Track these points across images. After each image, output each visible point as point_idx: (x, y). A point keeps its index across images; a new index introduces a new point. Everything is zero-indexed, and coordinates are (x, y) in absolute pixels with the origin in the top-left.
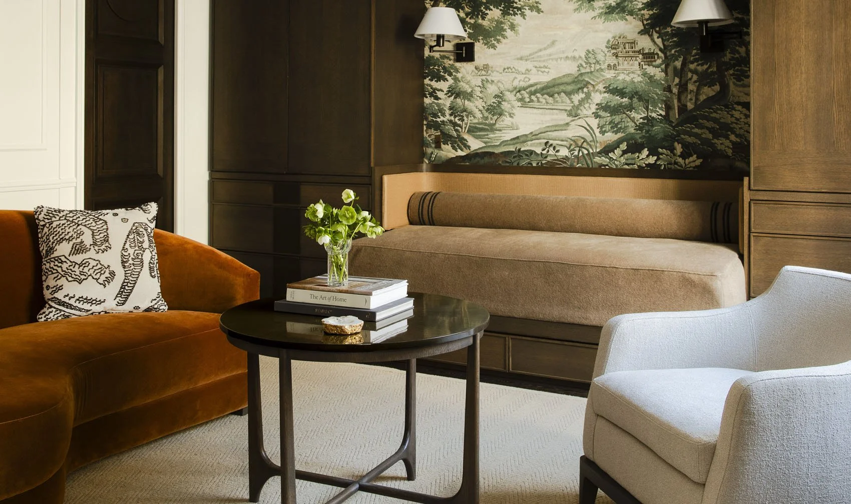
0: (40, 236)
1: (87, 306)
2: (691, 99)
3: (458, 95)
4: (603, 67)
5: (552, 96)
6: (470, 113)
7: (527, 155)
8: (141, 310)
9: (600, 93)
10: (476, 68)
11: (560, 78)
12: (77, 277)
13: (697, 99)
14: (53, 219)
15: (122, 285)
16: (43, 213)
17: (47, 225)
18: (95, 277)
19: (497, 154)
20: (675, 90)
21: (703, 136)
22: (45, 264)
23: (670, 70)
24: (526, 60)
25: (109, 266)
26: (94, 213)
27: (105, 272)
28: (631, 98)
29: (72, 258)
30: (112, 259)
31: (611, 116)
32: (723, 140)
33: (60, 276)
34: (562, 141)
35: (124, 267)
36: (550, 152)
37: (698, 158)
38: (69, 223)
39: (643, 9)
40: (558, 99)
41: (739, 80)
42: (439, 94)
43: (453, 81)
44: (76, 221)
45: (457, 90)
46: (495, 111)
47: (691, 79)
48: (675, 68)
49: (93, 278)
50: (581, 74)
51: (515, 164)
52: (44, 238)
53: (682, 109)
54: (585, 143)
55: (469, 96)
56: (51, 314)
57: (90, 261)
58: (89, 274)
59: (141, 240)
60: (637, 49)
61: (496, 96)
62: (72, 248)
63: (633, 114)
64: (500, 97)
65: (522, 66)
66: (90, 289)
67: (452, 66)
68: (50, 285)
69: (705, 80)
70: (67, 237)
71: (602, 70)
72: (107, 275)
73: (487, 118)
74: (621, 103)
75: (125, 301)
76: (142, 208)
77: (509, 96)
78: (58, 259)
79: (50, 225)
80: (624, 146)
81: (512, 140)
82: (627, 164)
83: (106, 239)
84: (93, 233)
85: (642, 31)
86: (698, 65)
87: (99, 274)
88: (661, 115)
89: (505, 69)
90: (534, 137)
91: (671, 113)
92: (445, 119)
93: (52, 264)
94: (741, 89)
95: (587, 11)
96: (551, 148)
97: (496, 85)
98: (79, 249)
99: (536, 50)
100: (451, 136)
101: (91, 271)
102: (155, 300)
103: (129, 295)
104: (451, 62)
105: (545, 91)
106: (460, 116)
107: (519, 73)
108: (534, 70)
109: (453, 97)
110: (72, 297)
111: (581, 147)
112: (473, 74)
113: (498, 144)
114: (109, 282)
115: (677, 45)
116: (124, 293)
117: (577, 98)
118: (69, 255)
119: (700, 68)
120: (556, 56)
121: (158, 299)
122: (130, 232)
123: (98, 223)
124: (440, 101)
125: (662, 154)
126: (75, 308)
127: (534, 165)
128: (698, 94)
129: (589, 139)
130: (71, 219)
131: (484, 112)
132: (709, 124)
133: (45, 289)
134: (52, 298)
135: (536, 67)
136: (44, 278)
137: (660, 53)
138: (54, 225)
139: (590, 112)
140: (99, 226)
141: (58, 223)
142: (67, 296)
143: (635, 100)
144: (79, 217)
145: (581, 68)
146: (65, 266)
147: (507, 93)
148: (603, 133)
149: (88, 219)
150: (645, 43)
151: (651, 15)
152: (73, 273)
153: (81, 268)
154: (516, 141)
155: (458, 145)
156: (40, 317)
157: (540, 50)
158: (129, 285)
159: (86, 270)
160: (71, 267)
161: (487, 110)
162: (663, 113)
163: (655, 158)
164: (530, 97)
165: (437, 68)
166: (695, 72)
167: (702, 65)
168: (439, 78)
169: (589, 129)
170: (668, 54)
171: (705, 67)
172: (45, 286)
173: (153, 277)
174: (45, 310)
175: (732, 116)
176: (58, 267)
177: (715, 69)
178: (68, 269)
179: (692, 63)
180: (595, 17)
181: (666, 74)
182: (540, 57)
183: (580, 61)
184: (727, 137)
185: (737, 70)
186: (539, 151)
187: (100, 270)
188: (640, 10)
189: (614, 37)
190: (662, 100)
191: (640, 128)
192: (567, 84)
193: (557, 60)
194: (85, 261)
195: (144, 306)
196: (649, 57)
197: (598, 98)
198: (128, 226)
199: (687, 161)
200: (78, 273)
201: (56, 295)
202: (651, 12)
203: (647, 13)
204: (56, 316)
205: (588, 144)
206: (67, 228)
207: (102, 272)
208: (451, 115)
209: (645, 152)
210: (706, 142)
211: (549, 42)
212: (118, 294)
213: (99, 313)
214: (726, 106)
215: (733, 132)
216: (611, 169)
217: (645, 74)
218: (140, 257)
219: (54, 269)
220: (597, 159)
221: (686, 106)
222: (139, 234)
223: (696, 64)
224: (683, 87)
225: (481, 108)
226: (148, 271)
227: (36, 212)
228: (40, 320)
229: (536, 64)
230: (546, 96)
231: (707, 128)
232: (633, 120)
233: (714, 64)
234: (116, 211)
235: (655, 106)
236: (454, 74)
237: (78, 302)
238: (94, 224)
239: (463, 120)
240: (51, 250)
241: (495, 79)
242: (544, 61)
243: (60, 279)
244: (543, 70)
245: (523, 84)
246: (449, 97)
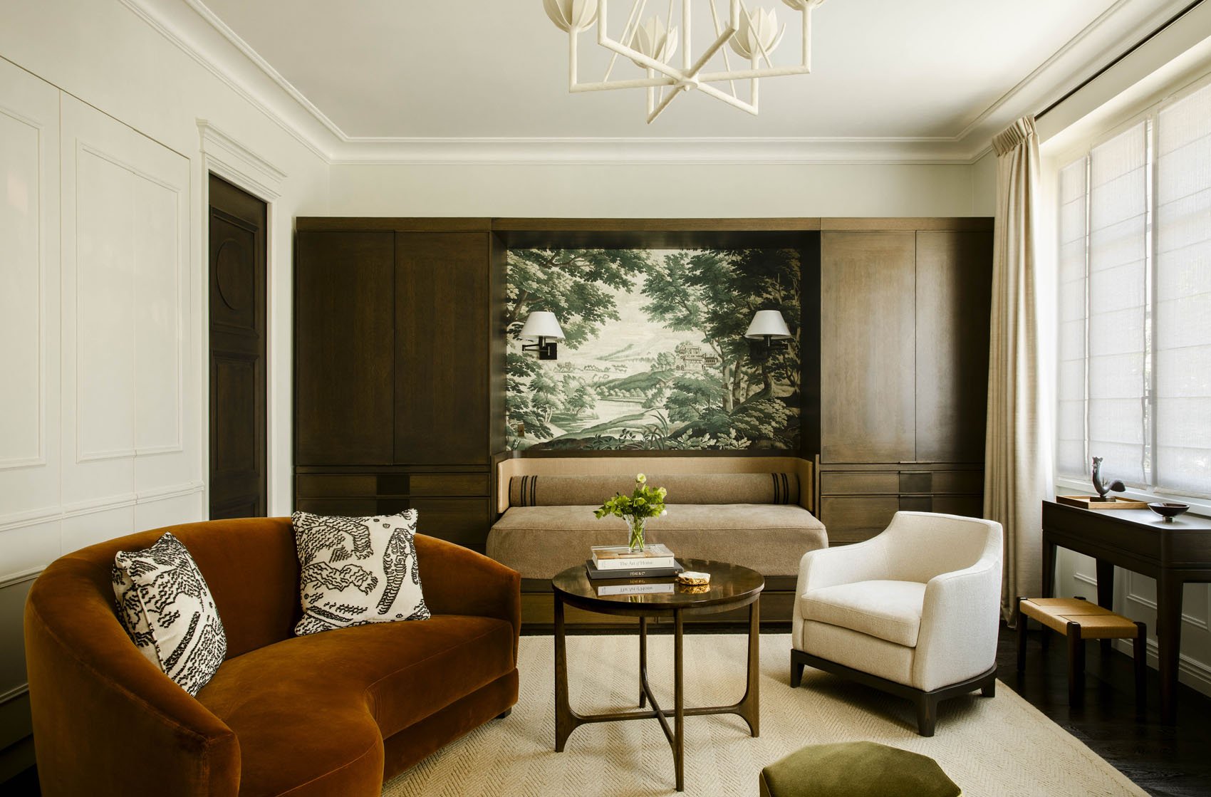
0: (298, 543)
1: (348, 615)
2: (743, 395)
3: (540, 389)
4: (672, 368)
5: (629, 391)
6: (553, 405)
7: (606, 441)
8: (403, 618)
9: (671, 389)
10: (559, 366)
11: (635, 376)
12: (338, 584)
13: (747, 395)
14: (313, 525)
15: (385, 592)
16: (301, 519)
17: (307, 531)
18: (357, 584)
19: (579, 441)
20: (731, 387)
21: (752, 423)
22: (304, 572)
23: (727, 372)
24: (606, 360)
25: (371, 572)
26: (354, 519)
27: (367, 579)
28: (695, 393)
29: (333, 565)
30: (374, 565)
31: (679, 407)
32: (767, 426)
33: (320, 583)
34: (638, 428)
35: (387, 573)
36: (627, 438)
37: (748, 440)
38: (329, 528)
39: (705, 322)
40: (634, 393)
41: (779, 380)
42: (522, 388)
43: (535, 377)
44: (337, 527)
45: (540, 384)
46: (577, 403)
47: (742, 379)
48: (731, 370)
49: (355, 585)
50: (655, 373)
51: (596, 449)
52: (303, 545)
53: (736, 402)
54: (657, 430)
55: (552, 390)
56: (309, 625)
57: (351, 567)
58: (351, 581)
59: (403, 545)
60: (701, 354)
61: (577, 391)
62: (333, 555)
63: (697, 406)
64: (581, 391)
65: (602, 365)
66: (352, 596)
67: (535, 363)
68: (308, 593)
69: (753, 379)
70: (327, 543)
71: (672, 370)
72: (369, 581)
73: (569, 410)
74: (688, 397)
75: (388, 609)
76: (403, 515)
77: (590, 391)
78: (318, 566)
79: (309, 531)
80: (690, 432)
81: (592, 428)
82: (692, 446)
83: (368, 545)
84: (355, 538)
85: (705, 339)
86: (748, 368)
87: (361, 581)
88: (719, 407)
89: (586, 367)
90: (613, 426)
91: (728, 406)
92: (528, 410)
93: (311, 571)
94: (780, 387)
95: (659, 321)
96: (628, 435)
97: (578, 381)
98: (340, 555)
99: (614, 351)
100: (534, 426)
101: (353, 578)
102: (418, 607)
103: (392, 603)
104: (534, 360)
105: (623, 387)
106: (543, 407)
107: (599, 370)
108: (613, 369)
109: (536, 391)
110: (333, 606)
111: (654, 433)
112: (556, 370)
113: (579, 431)
114: (371, 589)
115: (732, 352)
116: (387, 601)
117: (650, 393)
118: (330, 562)
119: (750, 371)
120: (632, 358)
121: (421, 606)
122: (392, 537)
123: (359, 529)
124: (522, 394)
125: (720, 437)
126: (336, 617)
127: (613, 449)
128: (748, 390)
129: (661, 426)
130: (331, 525)
131: (566, 404)
132: (756, 414)
133: (303, 598)
134: (312, 607)
135: (614, 366)
136: (302, 586)
137: (719, 358)
138: (314, 531)
139: (661, 405)
140: (360, 532)
141: (317, 529)
142: (328, 604)
143: (699, 395)
144: (339, 523)
145: (654, 368)
146: (325, 573)
147: (588, 388)
148: (672, 421)
149: (349, 525)
150: (707, 349)
151: (712, 328)
152: (333, 580)
153: (343, 575)
154: (596, 429)
155: (541, 434)
156: (298, 629)
157: (619, 352)
158: (392, 592)
159: (347, 576)
160: (332, 574)
161: (570, 402)
162: (722, 405)
163: (715, 441)
164: (609, 392)
165: (519, 364)
166: (746, 373)
167: (751, 368)
168: (522, 374)
169: (662, 419)
170: (725, 359)
171: (754, 370)
172: (303, 595)
173: (416, 583)
174: (303, 621)
175: (773, 407)
176: (318, 574)
177: (761, 372)
178: (328, 577)
179: (744, 366)
180: (666, 327)
181: (724, 375)
182: (618, 357)
183: (653, 363)
184: (770, 424)
185: (777, 373)
186: (617, 437)
187: (362, 577)
188: (703, 323)
189: (682, 344)
190: (720, 395)
191: (703, 417)
192: (643, 381)
193: (633, 360)
194: (347, 567)
195: (406, 614)
196: (710, 360)
197: (668, 393)
198: (390, 532)
199: (740, 443)
200: (339, 580)
201: (316, 604)
202: (712, 325)
203: (709, 326)
204: (315, 627)
205: (659, 430)
206: (327, 534)
207: (365, 579)
208: (534, 407)
209: (708, 436)
210: (754, 428)
211: (626, 346)
212: (380, 602)
213: (361, 622)
214: (769, 400)
215: (774, 420)
216: (679, 450)
217: (707, 374)
218: (403, 563)
219: (313, 577)
220: (668, 443)
221: (739, 400)
222: (400, 540)
223: (746, 367)
224: (737, 385)
225: (564, 400)
226: (411, 577)
227: (294, 519)
228: (298, 633)
229: (616, 364)
230: (623, 391)
231: (755, 417)
232: (697, 410)
233: (760, 367)
234: (376, 517)
235: (715, 399)
236: (536, 370)
237: (338, 610)
238: (355, 530)
239: (545, 411)
240: (310, 557)
241: (577, 376)
242: (622, 361)
243: (319, 587)
244: (621, 368)
245: (602, 380)
246: (532, 390)
